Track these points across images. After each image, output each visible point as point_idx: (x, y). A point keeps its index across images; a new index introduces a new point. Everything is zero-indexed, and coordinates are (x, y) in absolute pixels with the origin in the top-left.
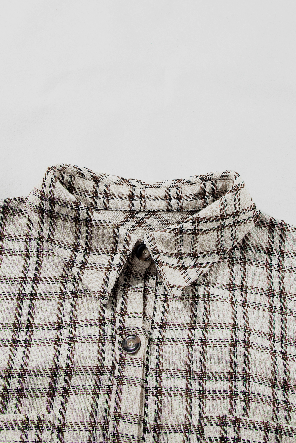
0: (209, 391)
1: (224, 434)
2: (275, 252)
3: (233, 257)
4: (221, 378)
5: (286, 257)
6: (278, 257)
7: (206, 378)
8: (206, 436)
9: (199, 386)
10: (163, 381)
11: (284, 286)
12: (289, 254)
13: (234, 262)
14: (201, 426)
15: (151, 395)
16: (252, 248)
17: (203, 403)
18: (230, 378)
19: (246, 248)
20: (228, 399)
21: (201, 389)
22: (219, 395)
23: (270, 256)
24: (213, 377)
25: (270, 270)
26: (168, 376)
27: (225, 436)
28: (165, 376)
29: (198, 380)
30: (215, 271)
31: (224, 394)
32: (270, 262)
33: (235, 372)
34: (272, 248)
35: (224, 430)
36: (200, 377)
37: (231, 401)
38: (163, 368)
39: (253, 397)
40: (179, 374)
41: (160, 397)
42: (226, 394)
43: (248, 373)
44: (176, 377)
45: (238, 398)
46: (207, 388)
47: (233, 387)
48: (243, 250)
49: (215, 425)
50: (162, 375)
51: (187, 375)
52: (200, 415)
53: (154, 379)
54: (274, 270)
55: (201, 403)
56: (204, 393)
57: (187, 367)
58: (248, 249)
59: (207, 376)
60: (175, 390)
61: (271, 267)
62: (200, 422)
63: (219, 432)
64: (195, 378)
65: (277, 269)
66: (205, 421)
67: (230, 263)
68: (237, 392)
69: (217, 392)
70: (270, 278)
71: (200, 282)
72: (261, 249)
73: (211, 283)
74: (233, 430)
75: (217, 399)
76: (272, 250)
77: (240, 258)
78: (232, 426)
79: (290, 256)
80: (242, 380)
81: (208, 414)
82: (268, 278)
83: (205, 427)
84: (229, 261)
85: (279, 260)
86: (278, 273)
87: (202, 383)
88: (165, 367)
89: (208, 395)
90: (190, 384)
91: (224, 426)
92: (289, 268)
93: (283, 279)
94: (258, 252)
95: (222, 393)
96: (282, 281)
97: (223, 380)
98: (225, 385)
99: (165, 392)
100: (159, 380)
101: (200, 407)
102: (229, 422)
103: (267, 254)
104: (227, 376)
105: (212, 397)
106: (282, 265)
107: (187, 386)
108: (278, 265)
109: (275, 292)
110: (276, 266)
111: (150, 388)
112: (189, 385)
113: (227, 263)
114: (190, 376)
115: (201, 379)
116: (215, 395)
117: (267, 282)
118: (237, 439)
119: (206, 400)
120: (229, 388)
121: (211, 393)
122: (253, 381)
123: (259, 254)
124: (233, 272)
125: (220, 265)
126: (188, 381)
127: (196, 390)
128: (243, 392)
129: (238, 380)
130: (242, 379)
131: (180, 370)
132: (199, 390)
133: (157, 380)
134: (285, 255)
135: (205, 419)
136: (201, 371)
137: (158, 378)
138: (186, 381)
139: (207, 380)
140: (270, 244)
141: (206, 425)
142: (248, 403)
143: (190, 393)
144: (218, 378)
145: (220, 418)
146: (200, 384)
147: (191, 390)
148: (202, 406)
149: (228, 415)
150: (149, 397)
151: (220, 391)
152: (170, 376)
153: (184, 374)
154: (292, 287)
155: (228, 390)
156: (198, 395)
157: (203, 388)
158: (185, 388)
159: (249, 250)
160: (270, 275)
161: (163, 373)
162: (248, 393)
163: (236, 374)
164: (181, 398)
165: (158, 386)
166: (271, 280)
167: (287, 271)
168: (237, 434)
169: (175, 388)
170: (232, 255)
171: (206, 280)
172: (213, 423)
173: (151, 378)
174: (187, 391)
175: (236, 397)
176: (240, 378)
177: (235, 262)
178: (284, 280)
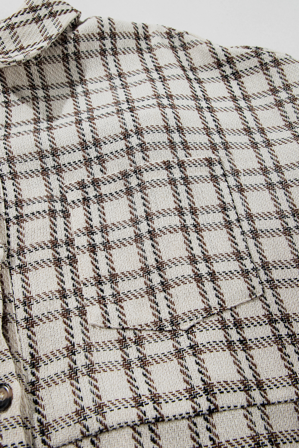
0: (65, 164)
1: (86, 195)
2: (106, 36)
3: (67, 54)
4: (73, 150)
5: (118, 39)
6: (110, 40)
7: (59, 154)
8: (69, 201)
9: (54, 163)
10: (17, 166)
11: (121, 68)
12: (120, 35)
13: (68, 59)
14: (63, 195)
15: (7, 179)
16: (84, 38)
17: (61, 177)
18: (82, 148)
19: (79, 40)
20: (84, 167)
21: (56, 164)
22: (75, 166)
23: (103, 41)
24: (66, 151)
25: (104, 56)
26: (21, 161)
27: (87, 196)
28: (18, 162)
29: (51, 158)
30: (52, 73)
31: (79, 163)
32: (104, 48)
33: (85, 141)
34: (103, 32)
35: (85, 192)
36: (52, 154)
37: (88, 168)
38: (14, 155)
39: (107, 158)
40: (31, 157)
41: (17, 180)
42: (81, 163)
43: (98, 139)
44: (29, 160)
45: (93, 163)
46: (61, 162)
47: (86, 155)
48: (76, 42)
49: (75, 190)
50: (14, 161)
51: (39, 155)
52: (60, 187)
53: (7, 166)
54: (109, 55)
55: (59, 177)
56: (60, 168)
57: (37, 148)
58: (81, 39)
59: (59, 152)
60: (30, 173)
61: (105, 53)
62: (61, 193)
63: (81, 195)
64: (48, 156)
65: (112, 53)
66: (66, 189)
67: (65, 61)
68: (91, 158)
69: (72, 163)
70: (106, 65)
71: (38, 86)
72: (93, 37)
73: (50, 84)
74: (93, 189)
75: (73, 170)
76: (104, 34)
77: (74, 53)
78: (91, 186)
79: (122, 37)
80: (93, 147)
81: (67, 184)
82: (104, 65)
83: (67, 195)
84: (63, 60)
85: (112, 43)
86: (113, 58)
87: (56, 159)
88: (15, 154)
89: (64, 168)
90: (44, 163)
91: (84, 188)
92: (123, 50)
93: (118, 62)
94: (91, 40)
95: (77, 164)
96: (118, 64)
97: (75, 151)
98: (78, 156)
99: (21, 175)
100: (12, 166)
101: (59, 180)
102: (88, 183)
103: (99, 40)
104: (79, 147)
105: (69, 169)
106: (116, 48)
107: (42, 166)
108: (112, 49)
109: (113, 75)
110: (110, 51)
111: (5, 174)
112: (43, 165)
113: (61, 61)
114: (42, 156)
115: (54, 156)
116: (70, 166)
117: (103, 70)
118: (98, 196)
119: (63, 173)
120: (83, 158)
121: (66, 166)
122: (103, 144)
123: (92, 42)
124: (70, 70)
125: (55, 66)
126: (42, 161)
127: (52, 167)
128: (96, 157)
129: (90, 148)
130: (94, 145)
131: (31, 153)
132: (54, 166)
133: (10, 167)
134: (117, 37)
135: (65, 188)
136: (52, 149)
137: (11, 165)
138: (40, 162)
139: (60, 155)
140: (100, 29)
141: (67, 192)
142: (104, 164)
143: (46, 172)
144: (70, 150)
145: (78, 183)
146: (54, 160)
147: (46, 168)
148: (61, 179)
149: (86, 178)
150: (5, 181)
151: (75, 162)
152: (23, 161)
153: (36, 156)
154: (128, 66)
155: (82, 159)
156: (54, 171)
157: (58, 163)
158: (39, 168)
159: (82, 41)
160: (106, 62)
161: (15, 160)
162: (101, 156)
163: (86, 143)
164: (38, 178)
165: (12, 171)
166: (107, 66)
167: (121, 53)
168: (98, 191)
169: (30, 171)
170: (65, 51)
171: (44, 83)
172: (73, 188)
173: (4, 166)
174: (42, 171)
175: (91, 164)
176: (91, 146)
177: (70, 58)
178: (120, 63)
